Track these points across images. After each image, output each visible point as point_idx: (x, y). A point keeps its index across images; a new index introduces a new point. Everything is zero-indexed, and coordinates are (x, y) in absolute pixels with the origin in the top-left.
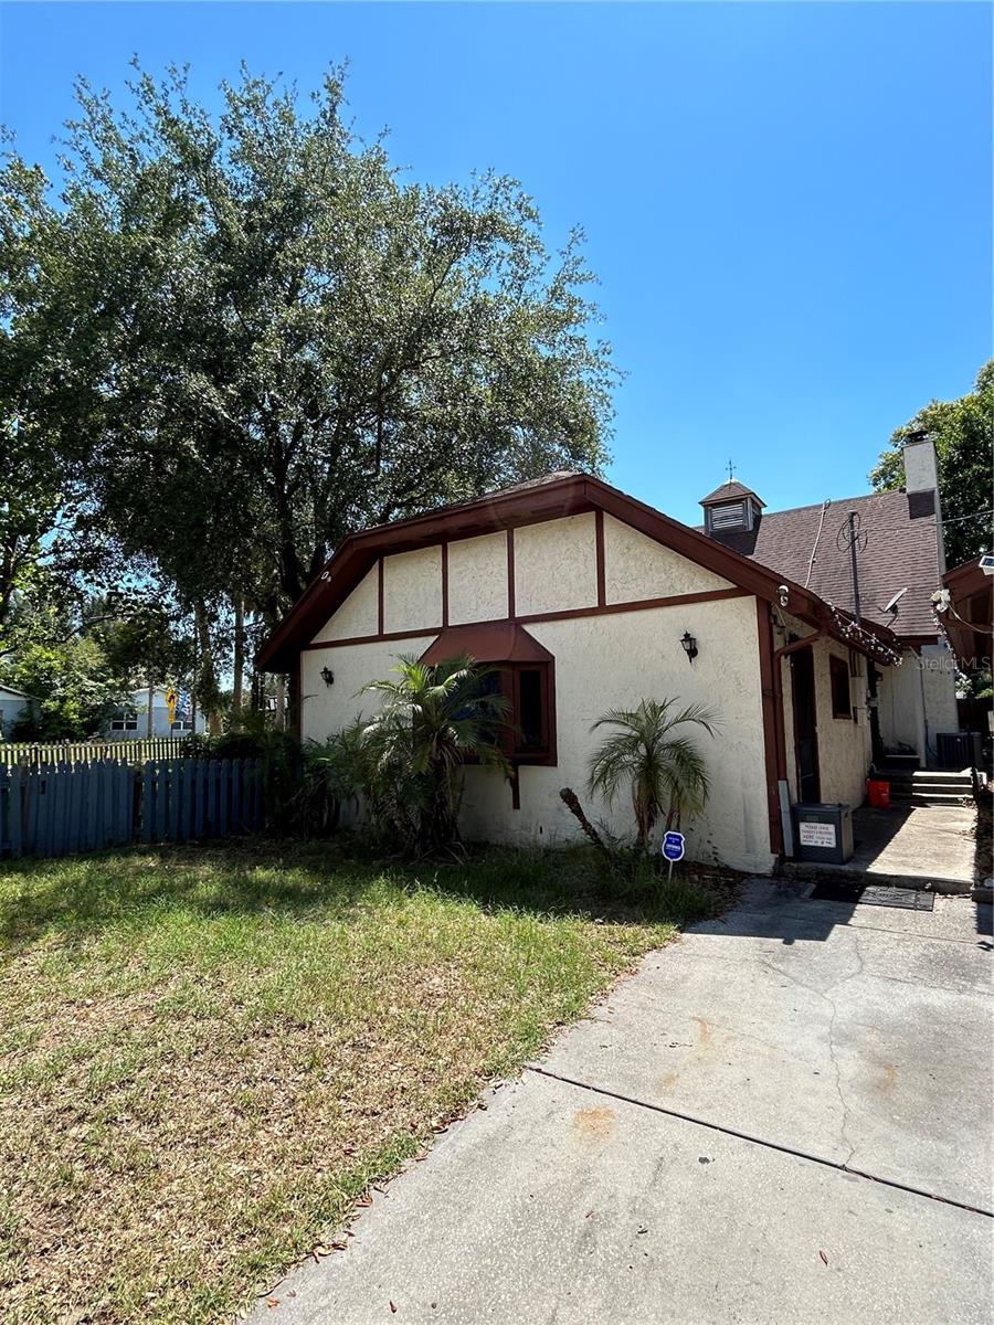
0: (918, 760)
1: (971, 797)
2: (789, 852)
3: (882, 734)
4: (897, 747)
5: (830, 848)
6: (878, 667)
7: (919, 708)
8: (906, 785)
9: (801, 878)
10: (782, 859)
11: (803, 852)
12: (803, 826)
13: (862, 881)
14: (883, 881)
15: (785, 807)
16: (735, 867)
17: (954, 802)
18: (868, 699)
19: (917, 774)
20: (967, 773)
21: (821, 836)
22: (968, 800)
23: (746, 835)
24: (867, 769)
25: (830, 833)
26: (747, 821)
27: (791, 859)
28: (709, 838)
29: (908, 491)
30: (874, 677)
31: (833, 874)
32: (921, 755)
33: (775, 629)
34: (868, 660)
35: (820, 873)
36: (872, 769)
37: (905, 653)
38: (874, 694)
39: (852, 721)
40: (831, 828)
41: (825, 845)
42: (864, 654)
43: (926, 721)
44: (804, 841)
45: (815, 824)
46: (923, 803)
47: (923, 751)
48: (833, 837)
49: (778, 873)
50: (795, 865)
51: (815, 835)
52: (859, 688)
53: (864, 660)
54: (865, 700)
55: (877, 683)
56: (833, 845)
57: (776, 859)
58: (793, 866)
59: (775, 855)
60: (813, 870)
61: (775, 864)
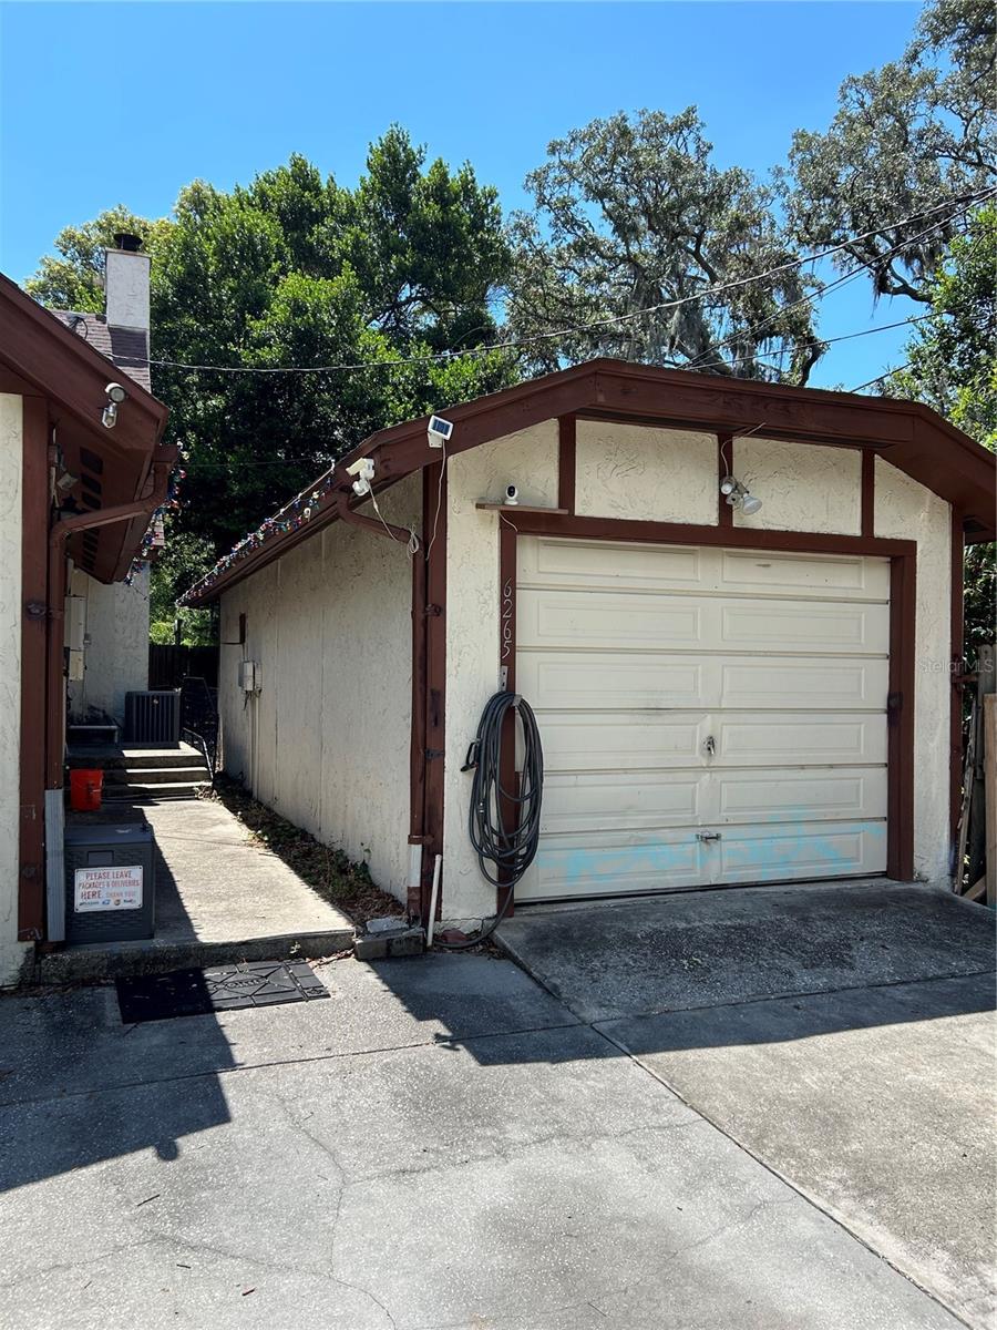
1: (210, 784)
2: (56, 931)
4: (86, 713)
5: (130, 910)
8: (116, 771)
9: (78, 981)
10: (40, 950)
11: (82, 927)
12: (81, 877)
13: (191, 963)
14: (227, 955)
17: (188, 794)
19: (127, 754)
20: (186, 749)
21: (115, 890)
22: (208, 789)
25: (133, 883)
27: (60, 947)
29: (110, 322)
31: (140, 960)
35: (118, 961)
40: (136, 872)
41: (123, 906)
44: (82, 904)
45: (107, 870)
48: (140, 889)
49: (28, 980)
50: (67, 957)
51: (104, 891)
56: (137, 903)
57: (28, 951)
58: (62, 960)
59: (26, 943)
60: (103, 959)
61: (26, 962)
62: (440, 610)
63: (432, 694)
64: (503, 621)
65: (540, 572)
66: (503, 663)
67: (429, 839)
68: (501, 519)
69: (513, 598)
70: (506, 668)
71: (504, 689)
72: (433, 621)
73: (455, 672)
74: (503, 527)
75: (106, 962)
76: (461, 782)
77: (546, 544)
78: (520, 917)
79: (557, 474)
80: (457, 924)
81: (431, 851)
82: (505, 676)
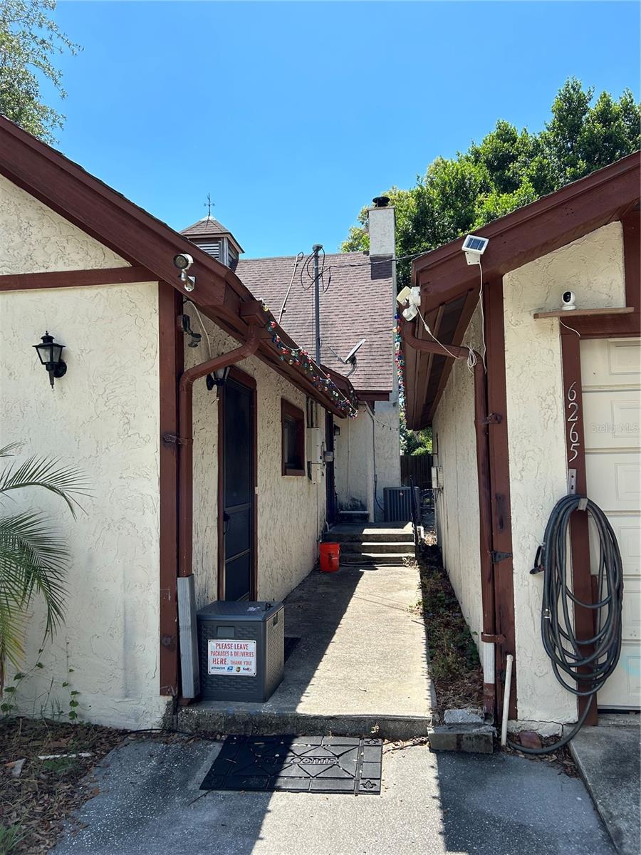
0: (367, 516)
1: (413, 555)
2: (188, 691)
3: (337, 489)
4: (350, 503)
5: (248, 677)
6: (337, 420)
7: (370, 463)
8: (356, 544)
9: (203, 733)
10: (177, 704)
11: (208, 687)
12: (212, 645)
13: (289, 730)
14: (317, 726)
15: (185, 619)
16: (106, 722)
17: (398, 562)
18: (324, 453)
19: (367, 531)
20: (408, 529)
21: (237, 659)
22: (411, 559)
23: (125, 669)
24: (320, 529)
25: (248, 654)
26: (128, 644)
27: (192, 702)
28: (64, 677)
29: (371, 253)
30: (332, 430)
31: (250, 721)
32: (370, 511)
33: (188, 339)
34: (326, 412)
35: (231, 721)
36: (325, 529)
37: (361, 407)
38: (330, 447)
39: (306, 477)
40: (252, 645)
41: (242, 673)
42: (323, 405)
43: (375, 476)
44: (213, 669)
45: (229, 641)
46: (371, 564)
47: (372, 506)
48: (253, 660)
49: (169, 729)
50: (195, 712)
51: (229, 659)
52: (315, 440)
53: (322, 411)
54: (319, 454)
55: (335, 437)
56: (252, 671)
57: (168, 704)
58: (192, 714)
59: (166, 697)
60: (221, 717)
61: (167, 713)
62: (501, 418)
63: (496, 498)
64: (568, 425)
65: (612, 374)
66: (570, 466)
67: (500, 638)
68: (561, 325)
69: (579, 400)
70: (574, 472)
71: (573, 492)
72: (494, 429)
73: (519, 477)
74: (564, 334)
75: (223, 720)
76: (531, 585)
77: (618, 345)
78: (605, 728)
79: (623, 275)
80: (534, 726)
81: (503, 651)
82: (574, 479)
